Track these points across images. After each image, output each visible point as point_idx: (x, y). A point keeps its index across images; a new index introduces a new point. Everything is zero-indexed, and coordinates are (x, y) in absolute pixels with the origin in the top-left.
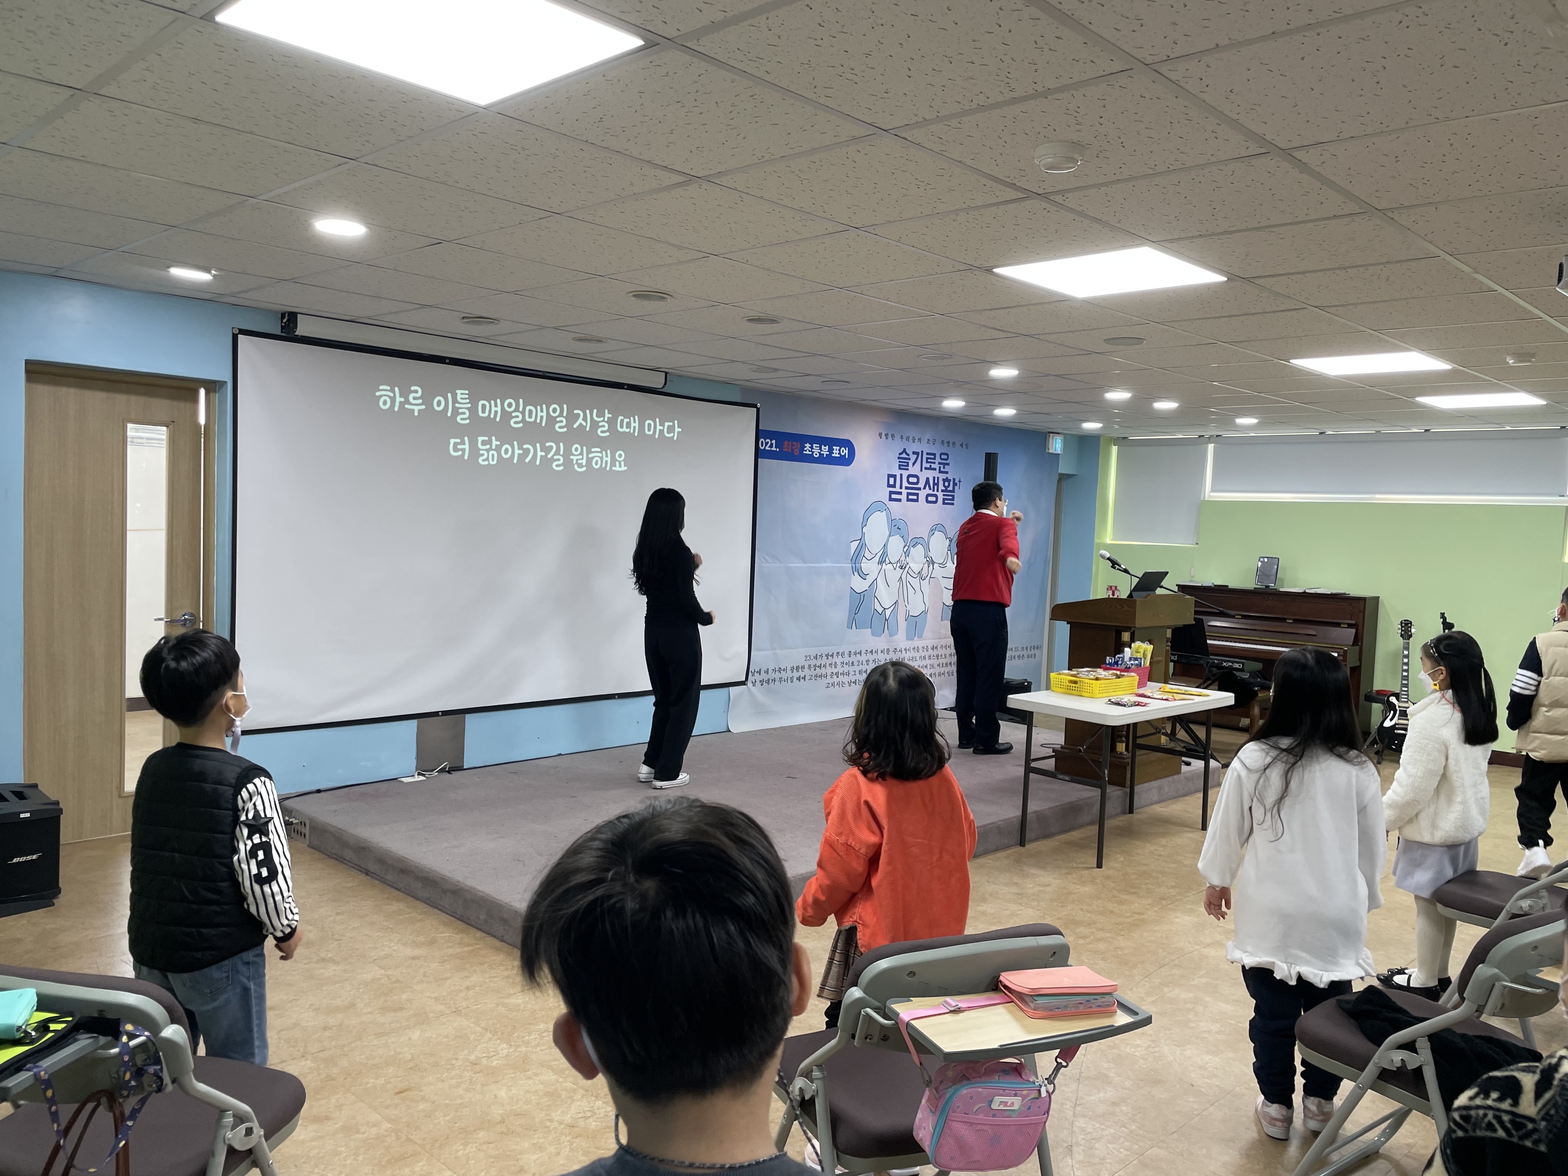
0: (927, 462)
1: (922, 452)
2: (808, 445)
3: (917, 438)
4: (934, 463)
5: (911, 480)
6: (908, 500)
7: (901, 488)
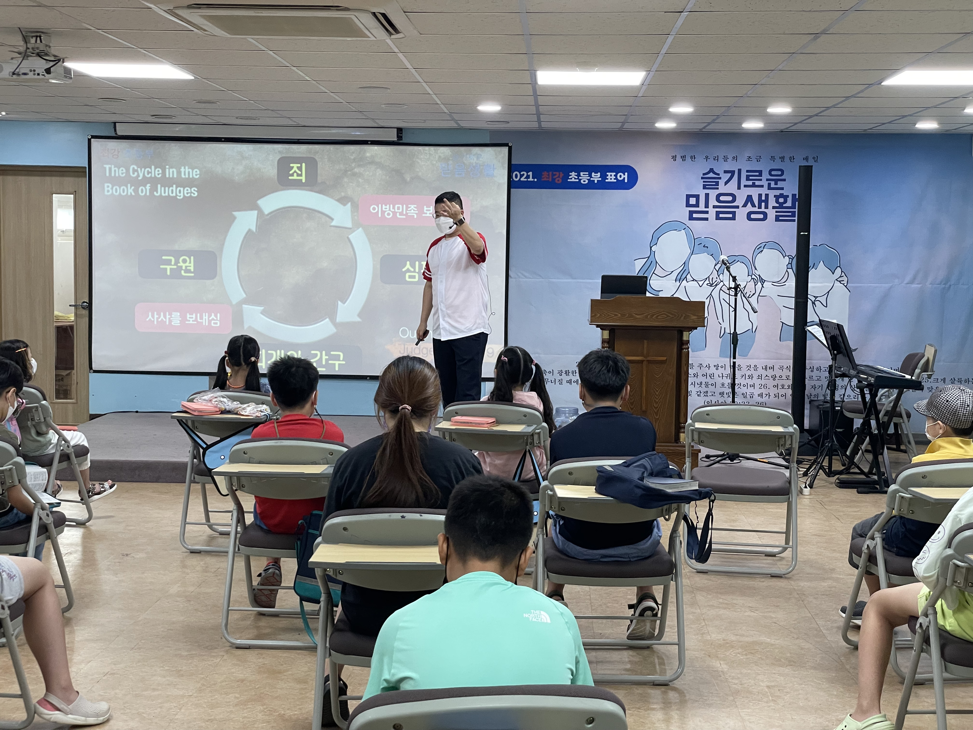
0: (748, 179)
1: (740, 171)
2: (573, 174)
3: (730, 158)
4: (761, 180)
5: (722, 198)
6: (718, 218)
7: (707, 206)
